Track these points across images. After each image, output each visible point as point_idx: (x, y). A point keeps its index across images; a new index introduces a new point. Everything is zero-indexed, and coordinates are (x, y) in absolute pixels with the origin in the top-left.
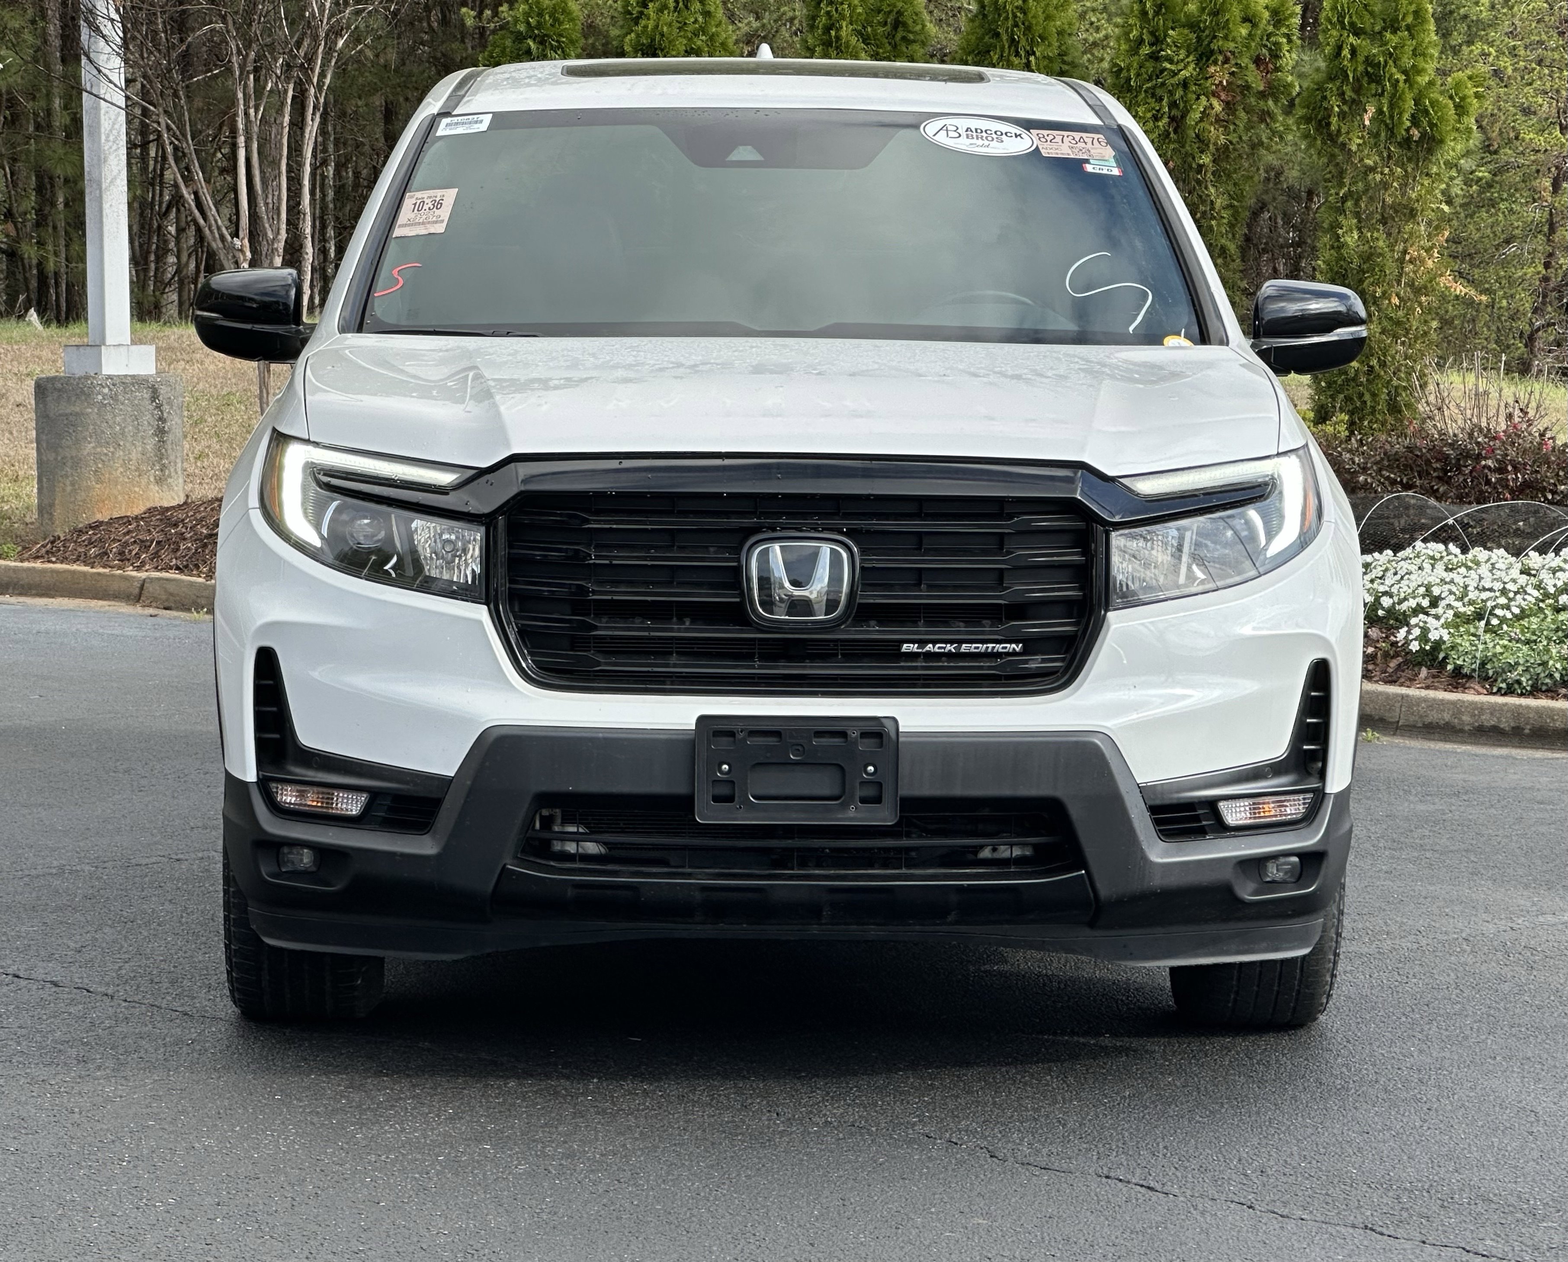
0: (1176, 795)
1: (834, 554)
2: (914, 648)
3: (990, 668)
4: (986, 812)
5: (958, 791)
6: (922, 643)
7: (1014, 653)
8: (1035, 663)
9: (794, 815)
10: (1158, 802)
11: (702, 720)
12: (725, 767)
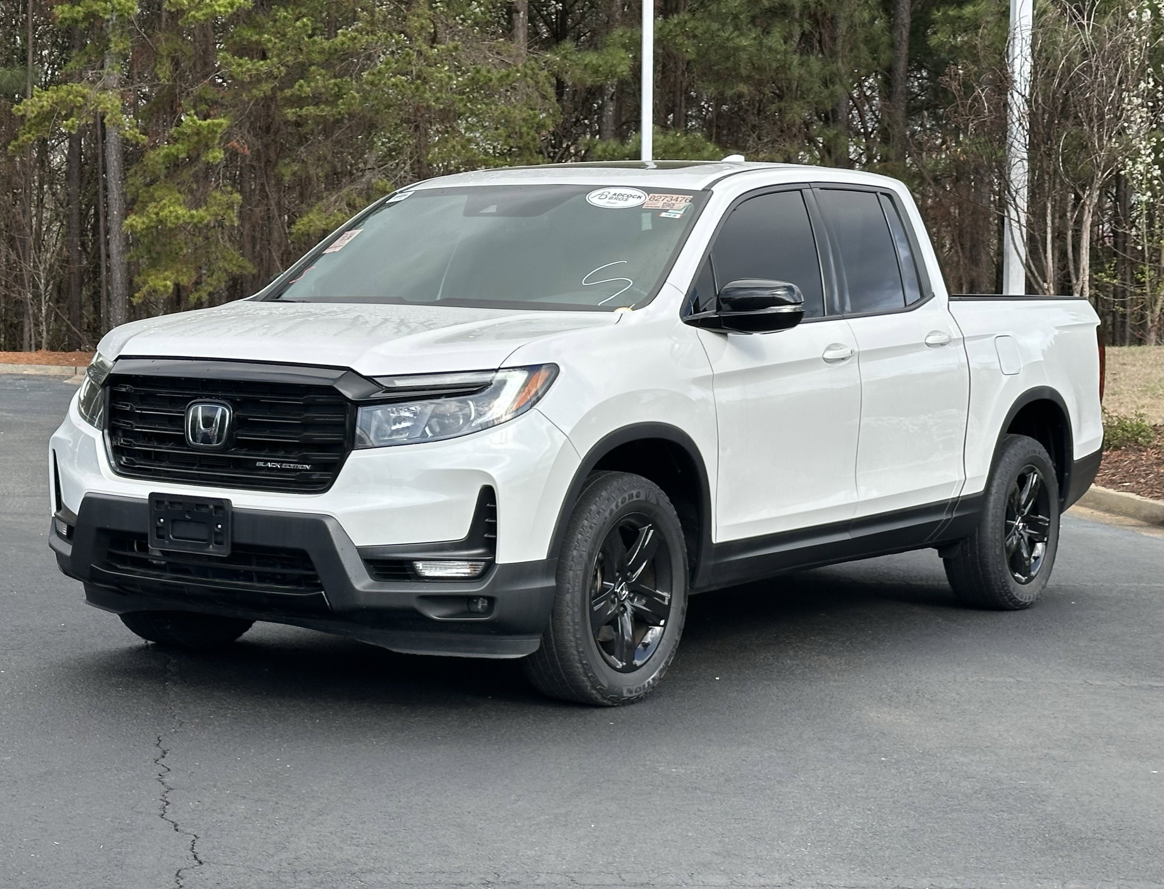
0: (381, 555)
1: (223, 412)
2: (261, 464)
3: (292, 477)
4: (283, 555)
5: (260, 541)
6: (266, 462)
7: (306, 470)
8: (316, 476)
9: (189, 548)
10: (369, 558)
11: (152, 495)
12: (162, 520)
